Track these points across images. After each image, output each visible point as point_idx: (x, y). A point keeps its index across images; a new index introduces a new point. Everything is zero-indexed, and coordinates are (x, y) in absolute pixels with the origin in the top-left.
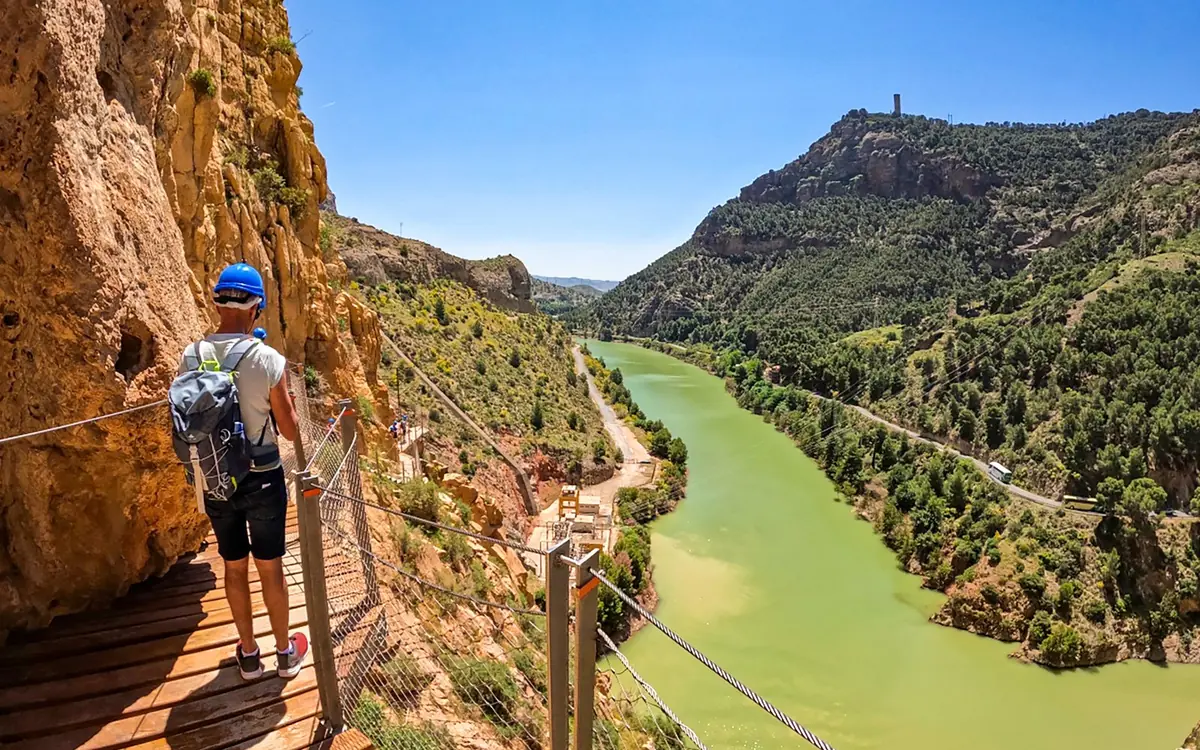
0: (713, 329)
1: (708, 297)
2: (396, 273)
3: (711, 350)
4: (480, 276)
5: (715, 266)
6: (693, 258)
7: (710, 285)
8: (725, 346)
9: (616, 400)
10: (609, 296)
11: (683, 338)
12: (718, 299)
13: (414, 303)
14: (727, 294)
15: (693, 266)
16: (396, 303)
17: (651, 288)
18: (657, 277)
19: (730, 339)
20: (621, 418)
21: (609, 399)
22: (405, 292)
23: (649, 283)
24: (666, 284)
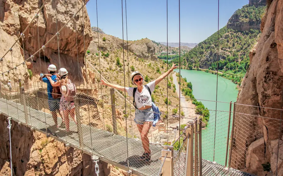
0: (234, 64)
1: (234, 50)
2: (102, 48)
3: (233, 74)
4: (134, 47)
5: (237, 37)
6: (227, 34)
7: (234, 45)
8: (239, 71)
9: (186, 94)
10: (191, 51)
11: (221, 68)
12: (237, 51)
13: (109, 59)
14: (242, 49)
15: (227, 37)
16: (102, 60)
17: (208, 48)
18: (211, 43)
19: (241, 68)
20: (187, 101)
21: (184, 93)
22: (105, 55)
23: (208, 45)
24: (215, 45)
